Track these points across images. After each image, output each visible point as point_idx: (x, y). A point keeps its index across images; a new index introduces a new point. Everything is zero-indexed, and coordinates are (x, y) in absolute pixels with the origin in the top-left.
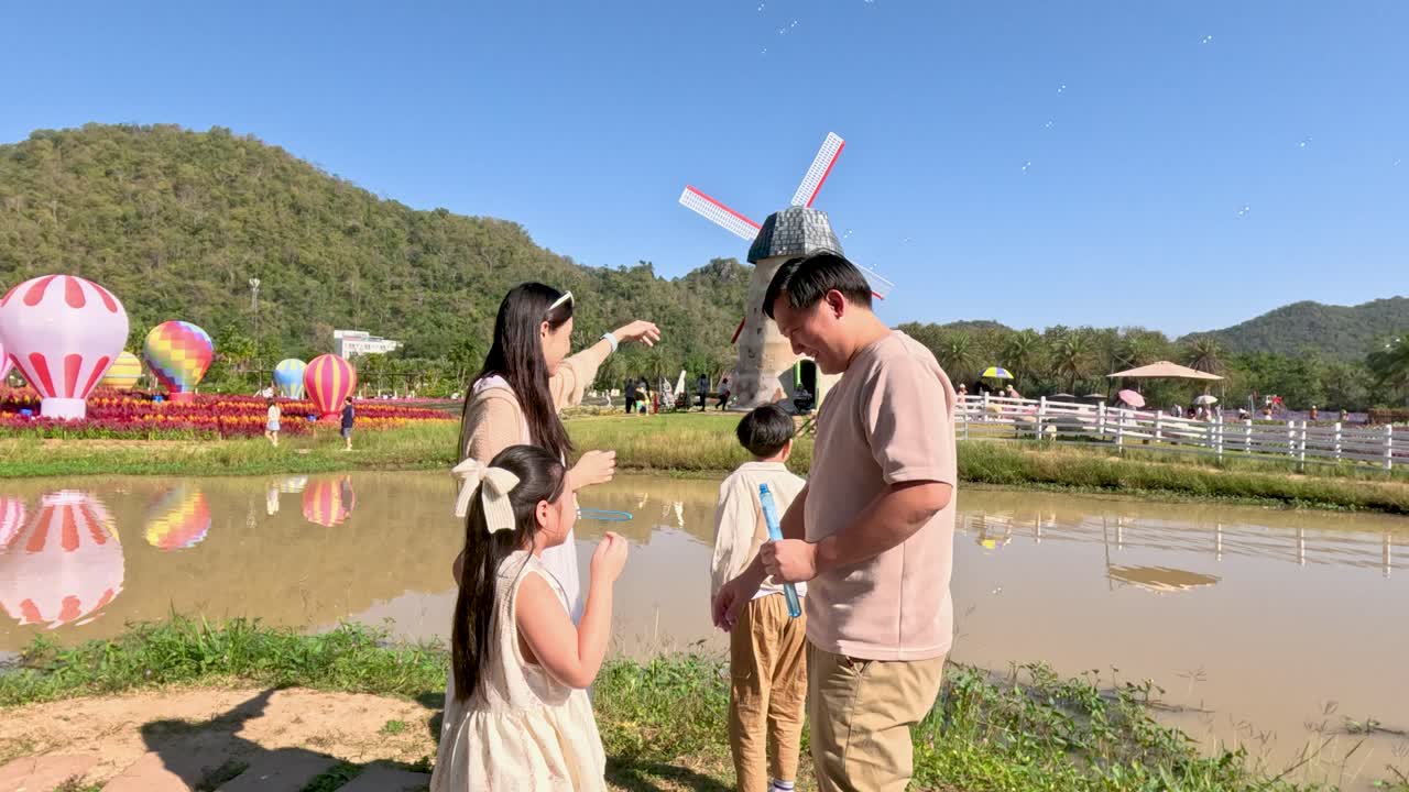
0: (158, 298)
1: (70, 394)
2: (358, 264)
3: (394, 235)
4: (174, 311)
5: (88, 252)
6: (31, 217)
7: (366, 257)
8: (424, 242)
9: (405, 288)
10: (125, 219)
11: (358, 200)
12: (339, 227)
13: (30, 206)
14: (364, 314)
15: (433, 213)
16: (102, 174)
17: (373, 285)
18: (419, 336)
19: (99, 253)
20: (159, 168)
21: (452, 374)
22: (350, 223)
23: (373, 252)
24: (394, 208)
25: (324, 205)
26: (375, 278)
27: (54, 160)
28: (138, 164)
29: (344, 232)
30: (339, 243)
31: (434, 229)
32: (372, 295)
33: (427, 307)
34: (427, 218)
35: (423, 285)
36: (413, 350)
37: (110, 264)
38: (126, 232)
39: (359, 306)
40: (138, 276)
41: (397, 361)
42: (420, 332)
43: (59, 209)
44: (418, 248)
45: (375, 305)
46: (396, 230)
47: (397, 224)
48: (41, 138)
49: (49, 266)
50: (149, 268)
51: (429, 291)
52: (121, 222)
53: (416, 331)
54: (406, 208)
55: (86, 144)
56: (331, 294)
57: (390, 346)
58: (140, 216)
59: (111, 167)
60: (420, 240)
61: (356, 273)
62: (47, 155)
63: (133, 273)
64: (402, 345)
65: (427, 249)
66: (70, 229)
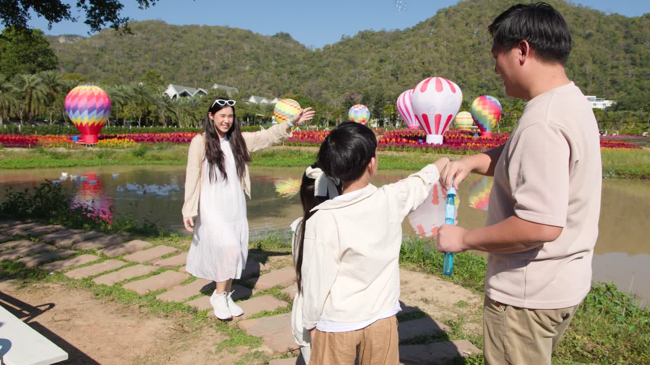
0: (487, 84)
1: (437, 133)
2: (591, 55)
3: (615, 35)
4: (494, 90)
5: (458, 64)
6: (436, 50)
7: (597, 51)
8: (635, 37)
9: (620, 67)
10: (473, 46)
11: (593, 17)
12: (580, 35)
13: (436, 45)
14: (594, 85)
15: (642, 18)
16: (464, 25)
17: (600, 67)
18: (628, 97)
19: (462, 64)
20: (489, 17)
21: (645, 120)
22: (588, 32)
23: (601, 48)
24: (616, 18)
25: (573, 24)
26: (601, 63)
27: (445, 22)
28: (479, 17)
29: (583, 38)
30: (580, 44)
31: (642, 28)
32: (599, 73)
33: (634, 78)
34: (637, 22)
35: (632, 64)
36: (622, 105)
37: (467, 69)
38: (474, 53)
39: (591, 81)
40: (479, 74)
41: (611, 113)
42: (629, 94)
43: (447, 46)
44: (630, 41)
45: (601, 79)
46: (616, 32)
47: (617, 28)
48: (440, 13)
49: (443, 72)
50: (483, 69)
51: (637, 68)
52: (472, 48)
53: (626, 93)
54: (623, 17)
55: (458, 12)
56: (574, 75)
57: (608, 103)
58: (480, 43)
59: (468, 21)
60: (632, 36)
61: (590, 62)
62: (442, 20)
63: (477, 72)
64: (615, 103)
65: (636, 41)
66: (451, 54)
